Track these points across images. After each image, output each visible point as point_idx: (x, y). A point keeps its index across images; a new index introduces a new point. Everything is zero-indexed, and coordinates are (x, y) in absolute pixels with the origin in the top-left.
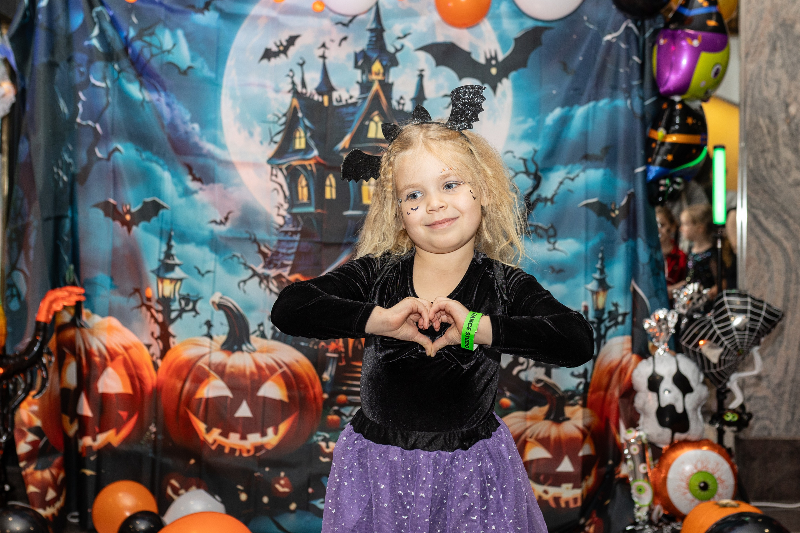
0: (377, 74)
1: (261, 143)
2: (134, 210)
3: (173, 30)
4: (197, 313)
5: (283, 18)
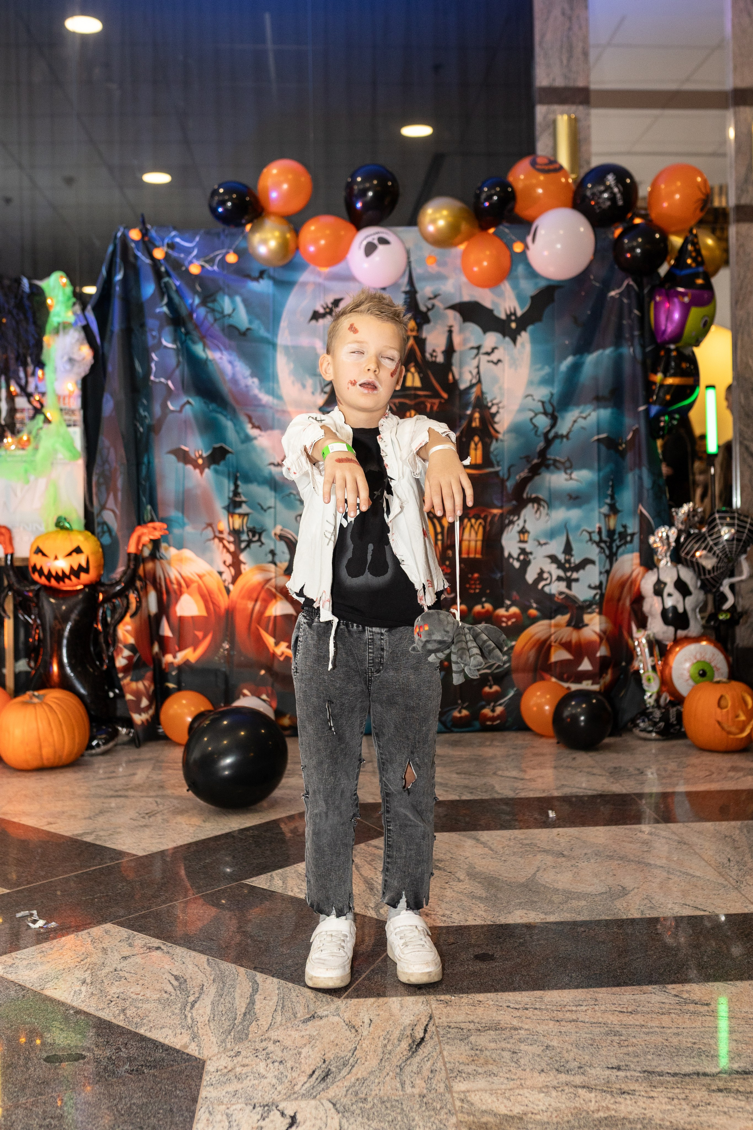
0: (412, 330)
1: (313, 393)
2: (205, 455)
3: (231, 297)
4: (262, 544)
5: (328, 284)
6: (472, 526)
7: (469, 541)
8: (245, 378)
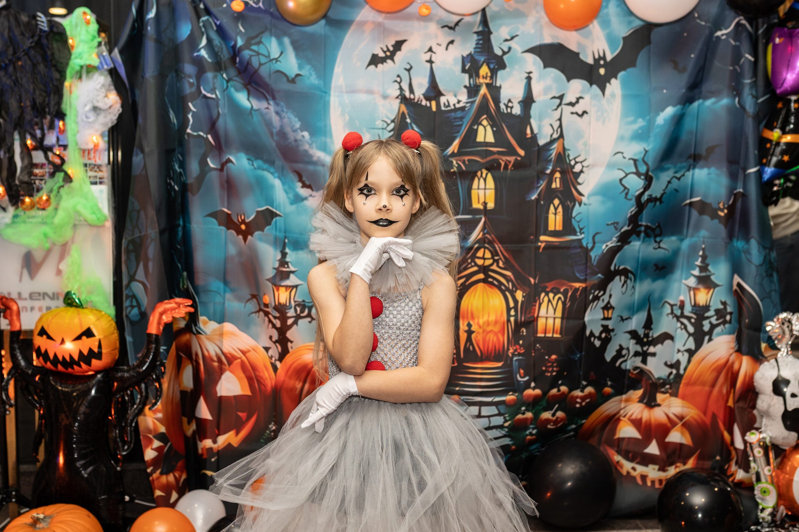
0: (485, 78)
2: (248, 220)
3: (279, 38)
5: (389, 24)
6: (549, 301)
7: (547, 318)
8: (295, 131)
